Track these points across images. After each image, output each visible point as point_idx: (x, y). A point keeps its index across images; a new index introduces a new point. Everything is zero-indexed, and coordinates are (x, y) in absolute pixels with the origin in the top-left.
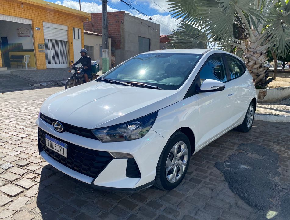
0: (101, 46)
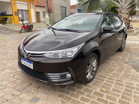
0: (43, 12)
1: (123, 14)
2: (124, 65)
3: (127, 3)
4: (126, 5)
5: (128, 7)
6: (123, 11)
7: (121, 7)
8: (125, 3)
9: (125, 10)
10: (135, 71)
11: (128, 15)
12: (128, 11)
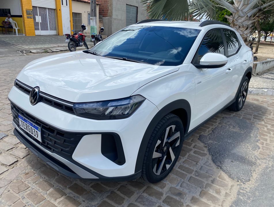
0: (89, 14)
1: (239, 27)
2: (193, 145)
3: (248, 4)
4: (246, 10)
5: (249, 15)
6: (240, 21)
7: (235, 12)
8: (243, 5)
9: (243, 19)
10: (210, 161)
11: (250, 30)
12: (250, 22)
